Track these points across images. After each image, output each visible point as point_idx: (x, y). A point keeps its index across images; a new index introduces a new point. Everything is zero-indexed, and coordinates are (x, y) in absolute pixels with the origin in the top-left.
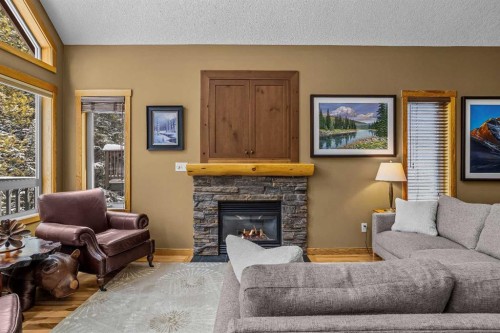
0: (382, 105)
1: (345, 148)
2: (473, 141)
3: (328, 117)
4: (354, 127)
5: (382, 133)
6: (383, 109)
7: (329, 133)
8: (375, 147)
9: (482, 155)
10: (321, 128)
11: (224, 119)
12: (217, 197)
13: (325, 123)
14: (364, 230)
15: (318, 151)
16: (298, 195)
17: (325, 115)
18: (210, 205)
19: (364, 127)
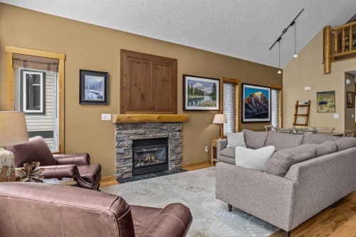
0: (214, 84)
1: (199, 106)
2: (246, 104)
3: (192, 88)
4: (203, 95)
5: (214, 99)
6: (214, 86)
7: (192, 97)
8: (212, 106)
9: (249, 111)
10: (189, 94)
11: (136, 84)
12: (132, 137)
13: (191, 91)
14: (207, 150)
15: (187, 108)
16: (178, 133)
17: (190, 87)
18: (128, 143)
19: (207, 95)
